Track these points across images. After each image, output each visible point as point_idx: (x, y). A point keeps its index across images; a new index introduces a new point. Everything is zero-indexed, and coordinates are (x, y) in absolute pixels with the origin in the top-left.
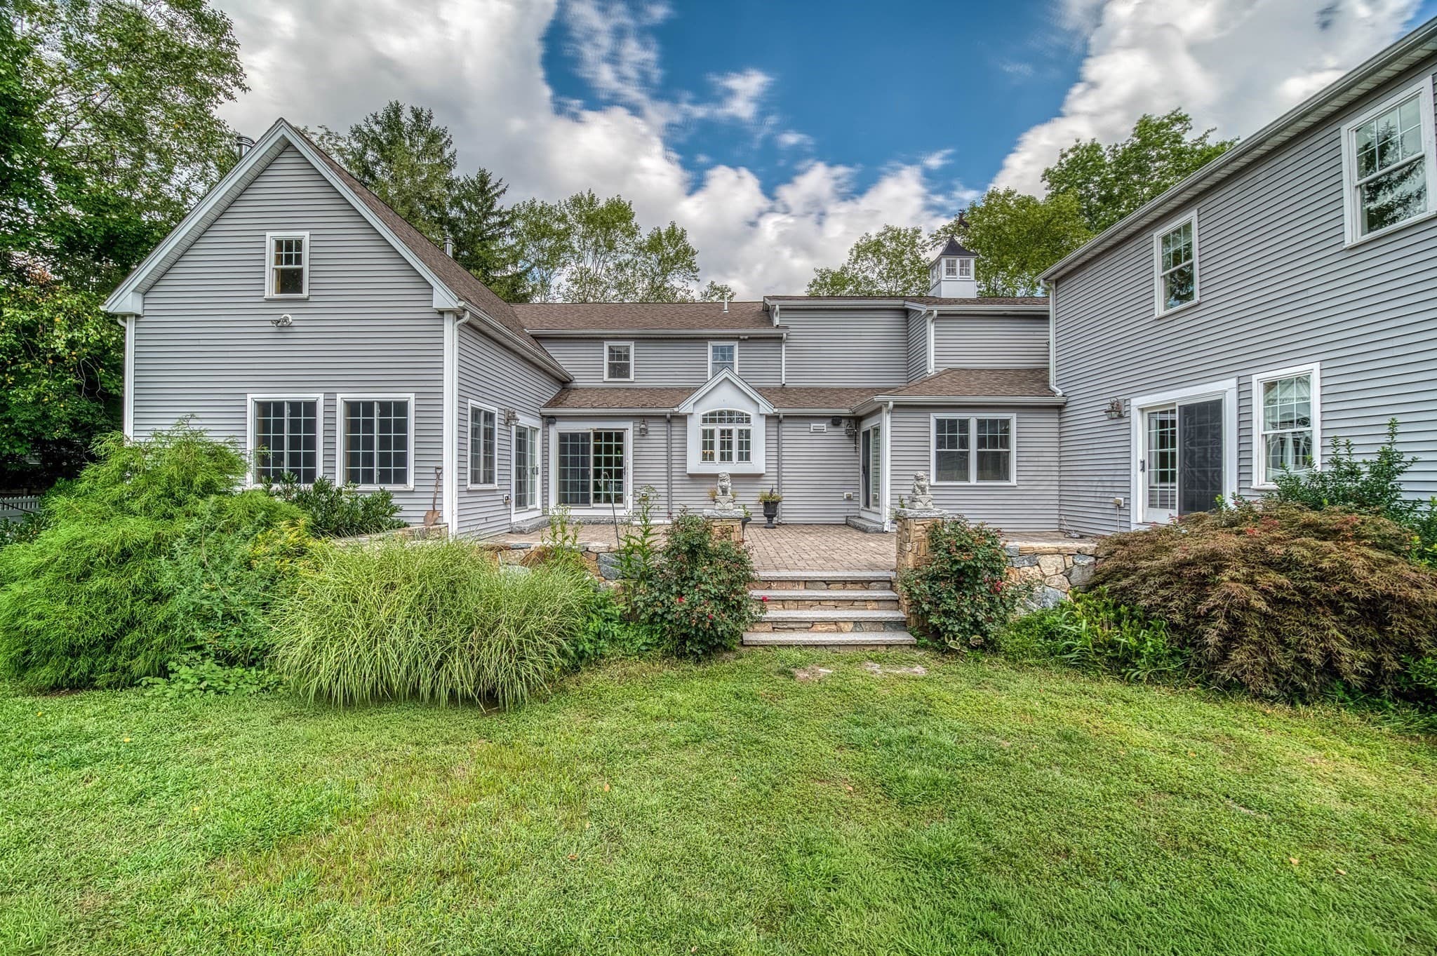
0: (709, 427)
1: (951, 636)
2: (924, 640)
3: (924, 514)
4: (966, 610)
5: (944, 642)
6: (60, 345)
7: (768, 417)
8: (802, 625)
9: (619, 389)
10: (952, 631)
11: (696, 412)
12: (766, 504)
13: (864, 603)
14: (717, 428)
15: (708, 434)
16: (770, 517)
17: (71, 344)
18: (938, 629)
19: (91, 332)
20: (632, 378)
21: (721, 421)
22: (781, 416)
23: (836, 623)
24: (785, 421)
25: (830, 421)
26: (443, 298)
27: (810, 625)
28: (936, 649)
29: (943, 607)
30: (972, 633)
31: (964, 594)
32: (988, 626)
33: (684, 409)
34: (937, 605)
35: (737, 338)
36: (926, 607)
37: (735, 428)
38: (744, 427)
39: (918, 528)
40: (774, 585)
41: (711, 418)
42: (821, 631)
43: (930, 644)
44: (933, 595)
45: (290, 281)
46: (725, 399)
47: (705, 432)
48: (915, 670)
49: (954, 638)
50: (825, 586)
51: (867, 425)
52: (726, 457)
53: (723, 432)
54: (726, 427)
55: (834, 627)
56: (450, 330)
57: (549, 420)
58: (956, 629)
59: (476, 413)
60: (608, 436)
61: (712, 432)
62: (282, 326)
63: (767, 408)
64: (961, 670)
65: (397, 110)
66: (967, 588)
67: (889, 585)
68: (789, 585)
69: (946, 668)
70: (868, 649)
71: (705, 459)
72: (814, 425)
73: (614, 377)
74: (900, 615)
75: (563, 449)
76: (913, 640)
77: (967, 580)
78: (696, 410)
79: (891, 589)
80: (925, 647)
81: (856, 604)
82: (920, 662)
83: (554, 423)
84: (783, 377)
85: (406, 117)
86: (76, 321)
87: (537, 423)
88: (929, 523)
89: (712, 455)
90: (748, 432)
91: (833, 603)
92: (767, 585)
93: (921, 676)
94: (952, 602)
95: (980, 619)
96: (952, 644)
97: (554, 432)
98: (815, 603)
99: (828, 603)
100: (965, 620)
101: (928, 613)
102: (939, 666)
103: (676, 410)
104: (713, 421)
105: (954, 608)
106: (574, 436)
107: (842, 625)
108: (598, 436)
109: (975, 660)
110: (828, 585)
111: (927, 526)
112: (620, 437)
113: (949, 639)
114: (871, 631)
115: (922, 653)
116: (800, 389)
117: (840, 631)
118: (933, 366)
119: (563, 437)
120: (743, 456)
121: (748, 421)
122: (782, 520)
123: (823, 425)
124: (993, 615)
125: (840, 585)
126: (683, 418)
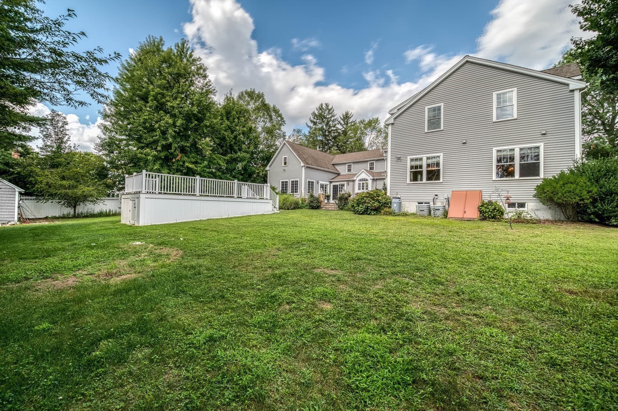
6: (261, 175)
7: (372, 180)
9: (347, 175)
14: (361, 182)
17: (262, 174)
19: (264, 173)
20: (350, 172)
22: (375, 179)
24: (377, 180)
26: (302, 164)
33: (355, 179)
35: (374, 160)
37: (365, 182)
38: (367, 182)
41: (360, 180)
45: (285, 163)
46: (364, 176)
47: (359, 183)
52: (363, 189)
54: (363, 182)
56: (303, 169)
57: (331, 182)
59: (309, 182)
62: (284, 170)
63: (372, 178)
65: (322, 105)
73: (348, 172)
75: (333, 188)
78: (357, 179)
85: (324, 106)
86: (263, 171)
87: (328, 183)
89: (360, 189)
97: (332, 185)
103: (353, 179)
106: (335, 186)
108: (340, 185)
112: (344, 185)
119: (334, 186)
120: (367, 188)
121: (368, 180)
126: (354, 181)
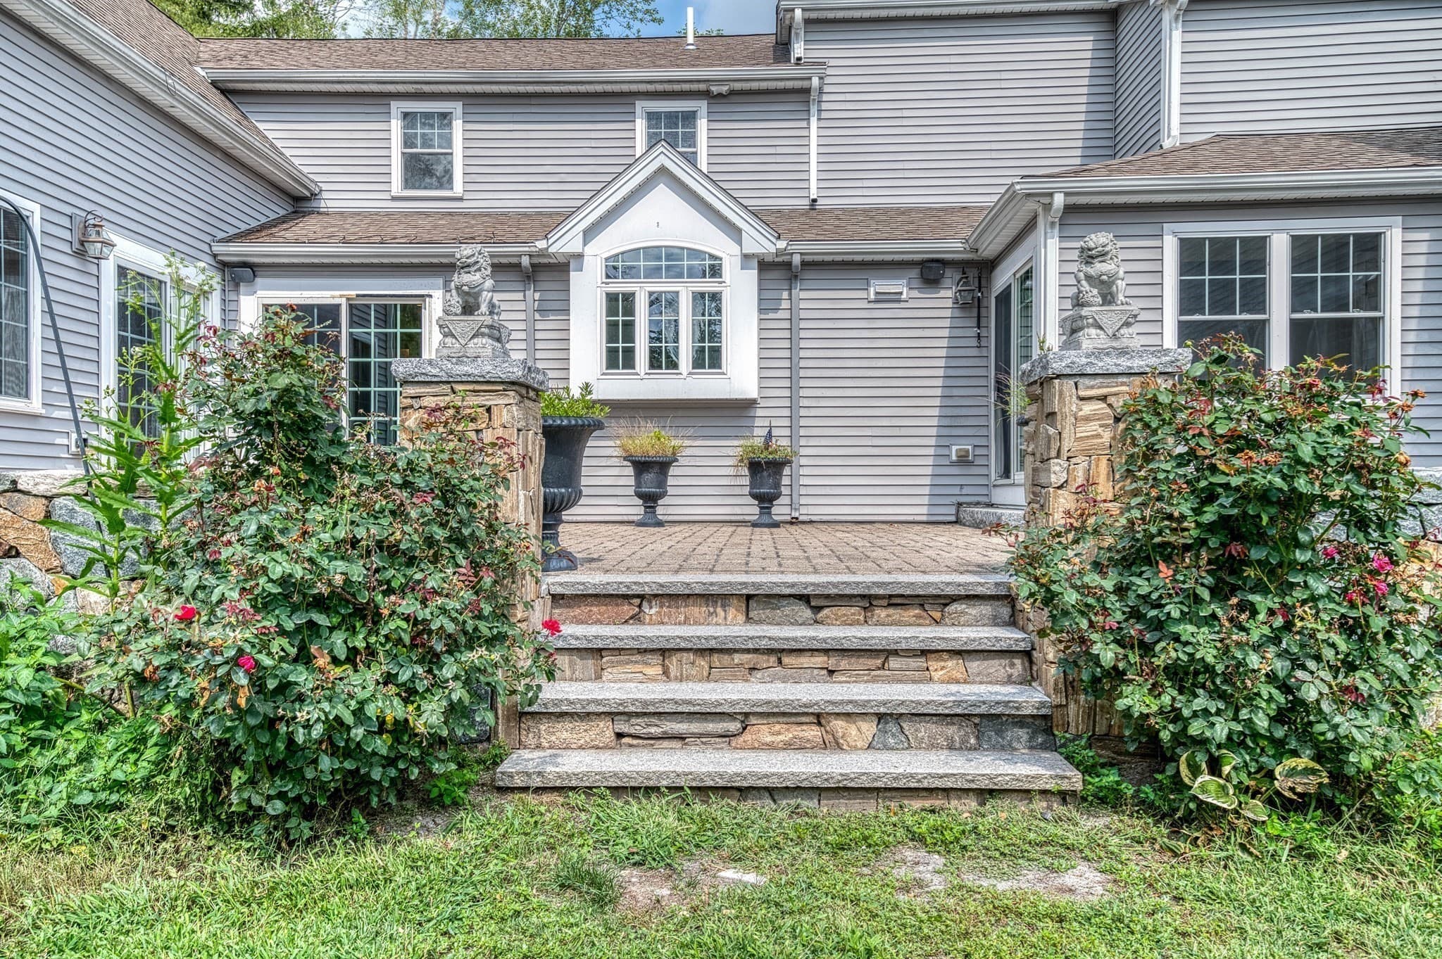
0: (620, 286)
1: (1201, 759)
2: (1111, 778)
3: (1109, 364)
4: (1254, 660)
5: (1178, 785)
7: (765, 266)
8: (711, 727)
9: (427, 215)
10: (1202, 742)
11: (588, 250)
12: (755, 467)
13: (920, 662)
14: (641, 289)
15: (619, 305)
16: (766, 500)
18: (1154, 736)
20: (458, 187)
21: (654, 273)
22: (797, 260)
23: (819, 719)
24: (808, 275)
25: (915, 273)
27: (734, 726)
28: (1146, 807)
29: (1167, 654)
30: (1281, 749)
31: (1244, 606)
32: (1347, 723)
33: (564, 242)
34: (1146, 649)
35: (706, 94)
36: (1108, 654)
37: (685, 291)
38: (708, 286)
39: (1088, 408)
40: (651, 611)
41: (626, 265)
42: (771, 747)
43: (1128, 790)
44: (1135, 614)
46: (661, 218)
47: (612, 298)
48: (1069, 879)
49: (1215, 766)
50: (808, 613)
51: (1004, 277)
52: (662, 359)
53: (654, 301)
54: (663, 286)
55: (813, 733)
57: (242, 271)
58: (1220, 731)
60: (385, 314)
61: (629, 298)
63: (761, 242)
64: (1246, 885)
66: (1260, 588)
67: (1005, 611)
68: (697, 611)
69: (1186, 877)
70: (917, 804)
71: (612, 361)
72: (880, 285)
73: (414, 187)
74: (1032, 698)
76: (1075, 780)
77: (1256, 554)
78: (590, 246)
79: (1013, 622)
80: (1108, 800)
81: (894, 663)
82: (1091, 851)
83: (251, 281)
84: (814, 184)
87: (203, 276)
88: (1122, 393)
89: (629, 353)
90: (715, 297)
91: (820, 660)
92: (628, 610)
93: (1082, 903)
94: (1204, 634)
95: (1310, 693)
96: (1205, 787)
97: (250, 303)
98: (762, 660)
99: (805, 661)
100: (1251, 698)
101: (1117, 675)
102: (1157, 865)
103: (541, 244)
104: (629, 272)
105: (1208, 655)
106: (303, 311)
107: (839, 725)
108: (359, 313)
109: (1298, 850)
110: (819, 609)
111: (1118, 403)
112: (412, 315)
113: (1195, 771)
114: (933, 746)
115: (1101, 822)
116: (851, 212)
117: (834, 745)
118: (1175, 131)
119: (274, 313)
120: (708, 357)
121: (715, 271)
122: (804, 513)
123: (898, 285)
124: (1366, 681)
125: (854, 612)
126: (560, 267)
